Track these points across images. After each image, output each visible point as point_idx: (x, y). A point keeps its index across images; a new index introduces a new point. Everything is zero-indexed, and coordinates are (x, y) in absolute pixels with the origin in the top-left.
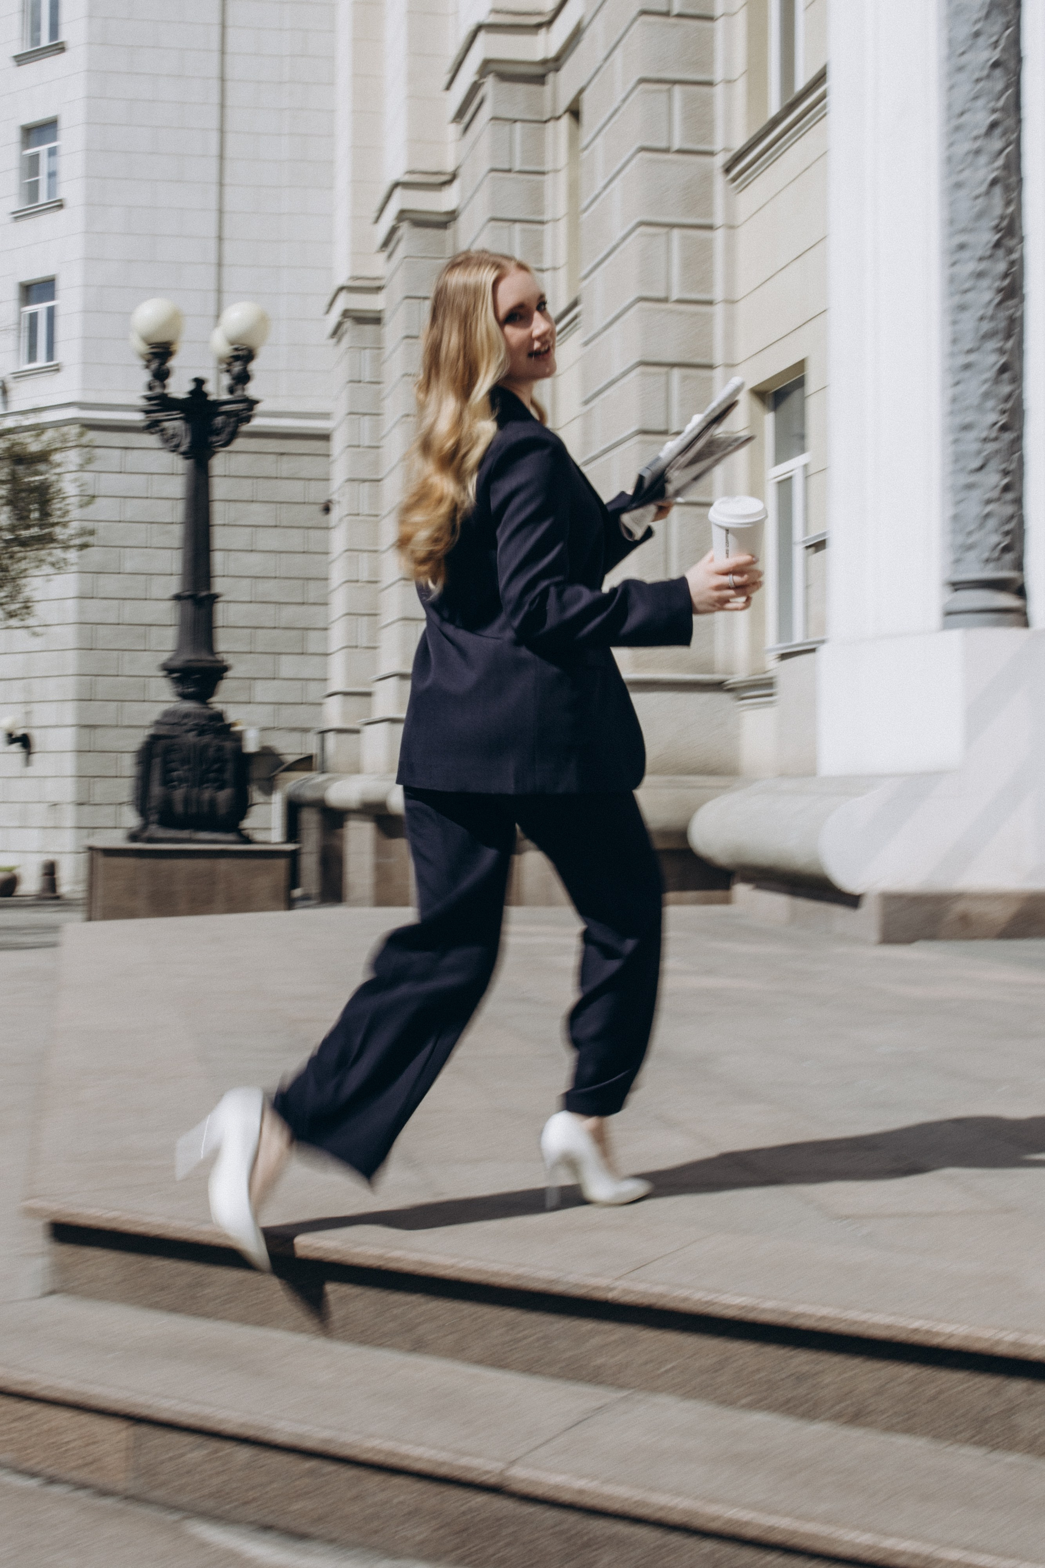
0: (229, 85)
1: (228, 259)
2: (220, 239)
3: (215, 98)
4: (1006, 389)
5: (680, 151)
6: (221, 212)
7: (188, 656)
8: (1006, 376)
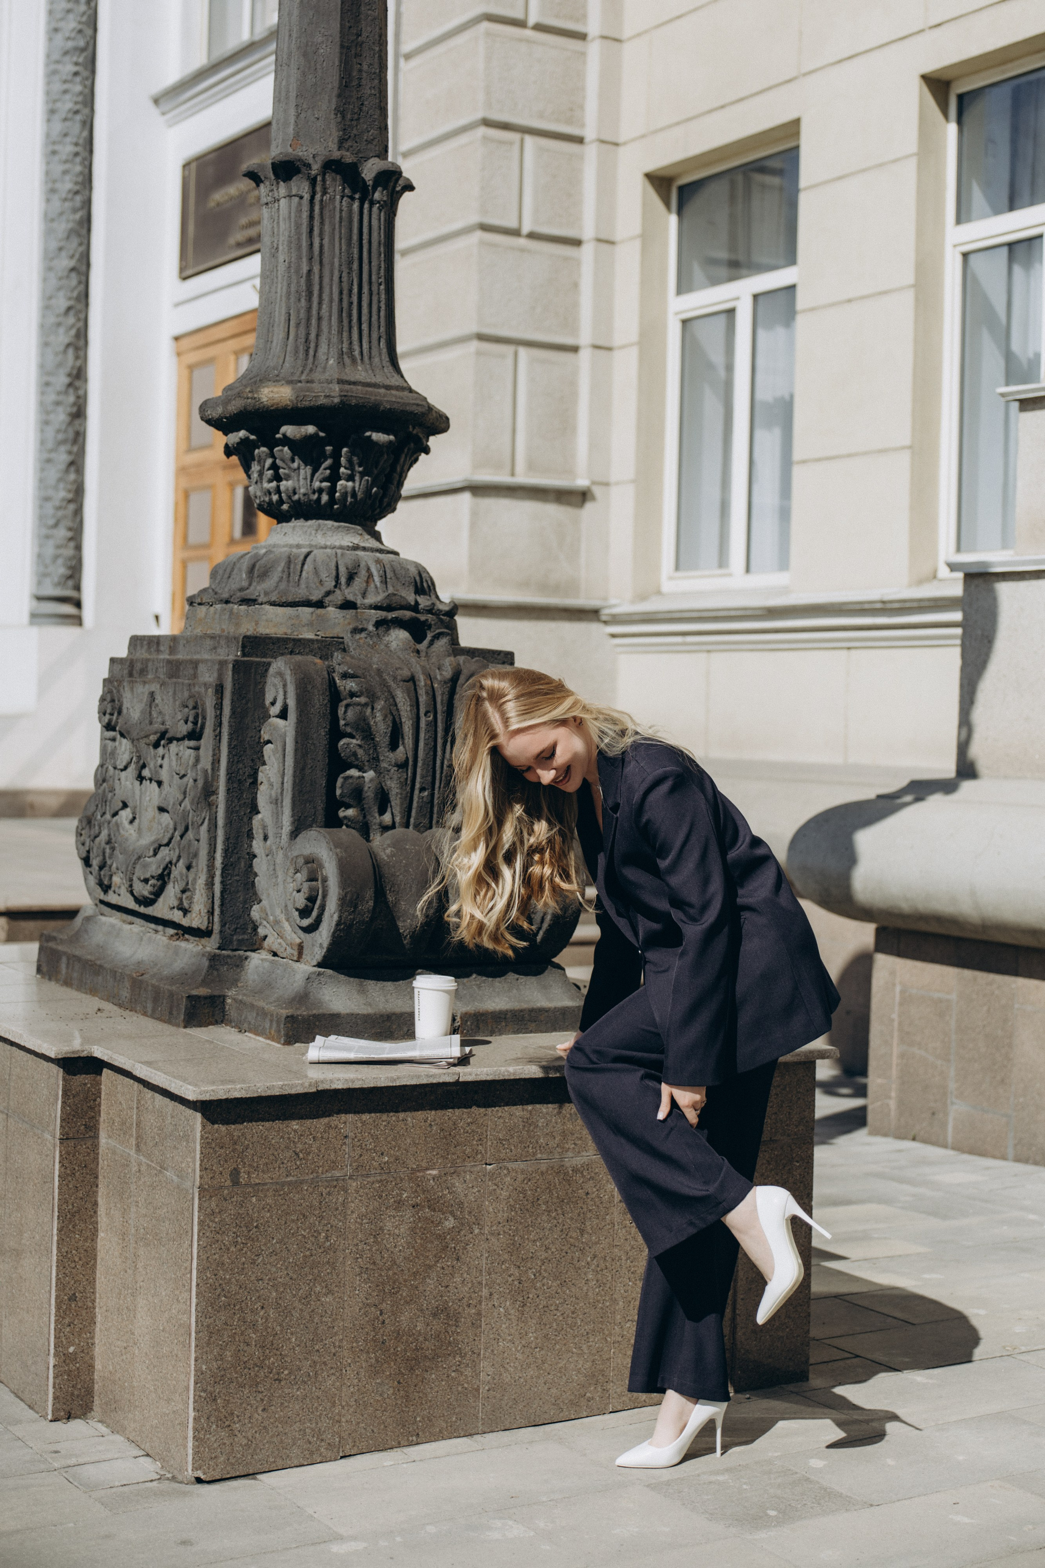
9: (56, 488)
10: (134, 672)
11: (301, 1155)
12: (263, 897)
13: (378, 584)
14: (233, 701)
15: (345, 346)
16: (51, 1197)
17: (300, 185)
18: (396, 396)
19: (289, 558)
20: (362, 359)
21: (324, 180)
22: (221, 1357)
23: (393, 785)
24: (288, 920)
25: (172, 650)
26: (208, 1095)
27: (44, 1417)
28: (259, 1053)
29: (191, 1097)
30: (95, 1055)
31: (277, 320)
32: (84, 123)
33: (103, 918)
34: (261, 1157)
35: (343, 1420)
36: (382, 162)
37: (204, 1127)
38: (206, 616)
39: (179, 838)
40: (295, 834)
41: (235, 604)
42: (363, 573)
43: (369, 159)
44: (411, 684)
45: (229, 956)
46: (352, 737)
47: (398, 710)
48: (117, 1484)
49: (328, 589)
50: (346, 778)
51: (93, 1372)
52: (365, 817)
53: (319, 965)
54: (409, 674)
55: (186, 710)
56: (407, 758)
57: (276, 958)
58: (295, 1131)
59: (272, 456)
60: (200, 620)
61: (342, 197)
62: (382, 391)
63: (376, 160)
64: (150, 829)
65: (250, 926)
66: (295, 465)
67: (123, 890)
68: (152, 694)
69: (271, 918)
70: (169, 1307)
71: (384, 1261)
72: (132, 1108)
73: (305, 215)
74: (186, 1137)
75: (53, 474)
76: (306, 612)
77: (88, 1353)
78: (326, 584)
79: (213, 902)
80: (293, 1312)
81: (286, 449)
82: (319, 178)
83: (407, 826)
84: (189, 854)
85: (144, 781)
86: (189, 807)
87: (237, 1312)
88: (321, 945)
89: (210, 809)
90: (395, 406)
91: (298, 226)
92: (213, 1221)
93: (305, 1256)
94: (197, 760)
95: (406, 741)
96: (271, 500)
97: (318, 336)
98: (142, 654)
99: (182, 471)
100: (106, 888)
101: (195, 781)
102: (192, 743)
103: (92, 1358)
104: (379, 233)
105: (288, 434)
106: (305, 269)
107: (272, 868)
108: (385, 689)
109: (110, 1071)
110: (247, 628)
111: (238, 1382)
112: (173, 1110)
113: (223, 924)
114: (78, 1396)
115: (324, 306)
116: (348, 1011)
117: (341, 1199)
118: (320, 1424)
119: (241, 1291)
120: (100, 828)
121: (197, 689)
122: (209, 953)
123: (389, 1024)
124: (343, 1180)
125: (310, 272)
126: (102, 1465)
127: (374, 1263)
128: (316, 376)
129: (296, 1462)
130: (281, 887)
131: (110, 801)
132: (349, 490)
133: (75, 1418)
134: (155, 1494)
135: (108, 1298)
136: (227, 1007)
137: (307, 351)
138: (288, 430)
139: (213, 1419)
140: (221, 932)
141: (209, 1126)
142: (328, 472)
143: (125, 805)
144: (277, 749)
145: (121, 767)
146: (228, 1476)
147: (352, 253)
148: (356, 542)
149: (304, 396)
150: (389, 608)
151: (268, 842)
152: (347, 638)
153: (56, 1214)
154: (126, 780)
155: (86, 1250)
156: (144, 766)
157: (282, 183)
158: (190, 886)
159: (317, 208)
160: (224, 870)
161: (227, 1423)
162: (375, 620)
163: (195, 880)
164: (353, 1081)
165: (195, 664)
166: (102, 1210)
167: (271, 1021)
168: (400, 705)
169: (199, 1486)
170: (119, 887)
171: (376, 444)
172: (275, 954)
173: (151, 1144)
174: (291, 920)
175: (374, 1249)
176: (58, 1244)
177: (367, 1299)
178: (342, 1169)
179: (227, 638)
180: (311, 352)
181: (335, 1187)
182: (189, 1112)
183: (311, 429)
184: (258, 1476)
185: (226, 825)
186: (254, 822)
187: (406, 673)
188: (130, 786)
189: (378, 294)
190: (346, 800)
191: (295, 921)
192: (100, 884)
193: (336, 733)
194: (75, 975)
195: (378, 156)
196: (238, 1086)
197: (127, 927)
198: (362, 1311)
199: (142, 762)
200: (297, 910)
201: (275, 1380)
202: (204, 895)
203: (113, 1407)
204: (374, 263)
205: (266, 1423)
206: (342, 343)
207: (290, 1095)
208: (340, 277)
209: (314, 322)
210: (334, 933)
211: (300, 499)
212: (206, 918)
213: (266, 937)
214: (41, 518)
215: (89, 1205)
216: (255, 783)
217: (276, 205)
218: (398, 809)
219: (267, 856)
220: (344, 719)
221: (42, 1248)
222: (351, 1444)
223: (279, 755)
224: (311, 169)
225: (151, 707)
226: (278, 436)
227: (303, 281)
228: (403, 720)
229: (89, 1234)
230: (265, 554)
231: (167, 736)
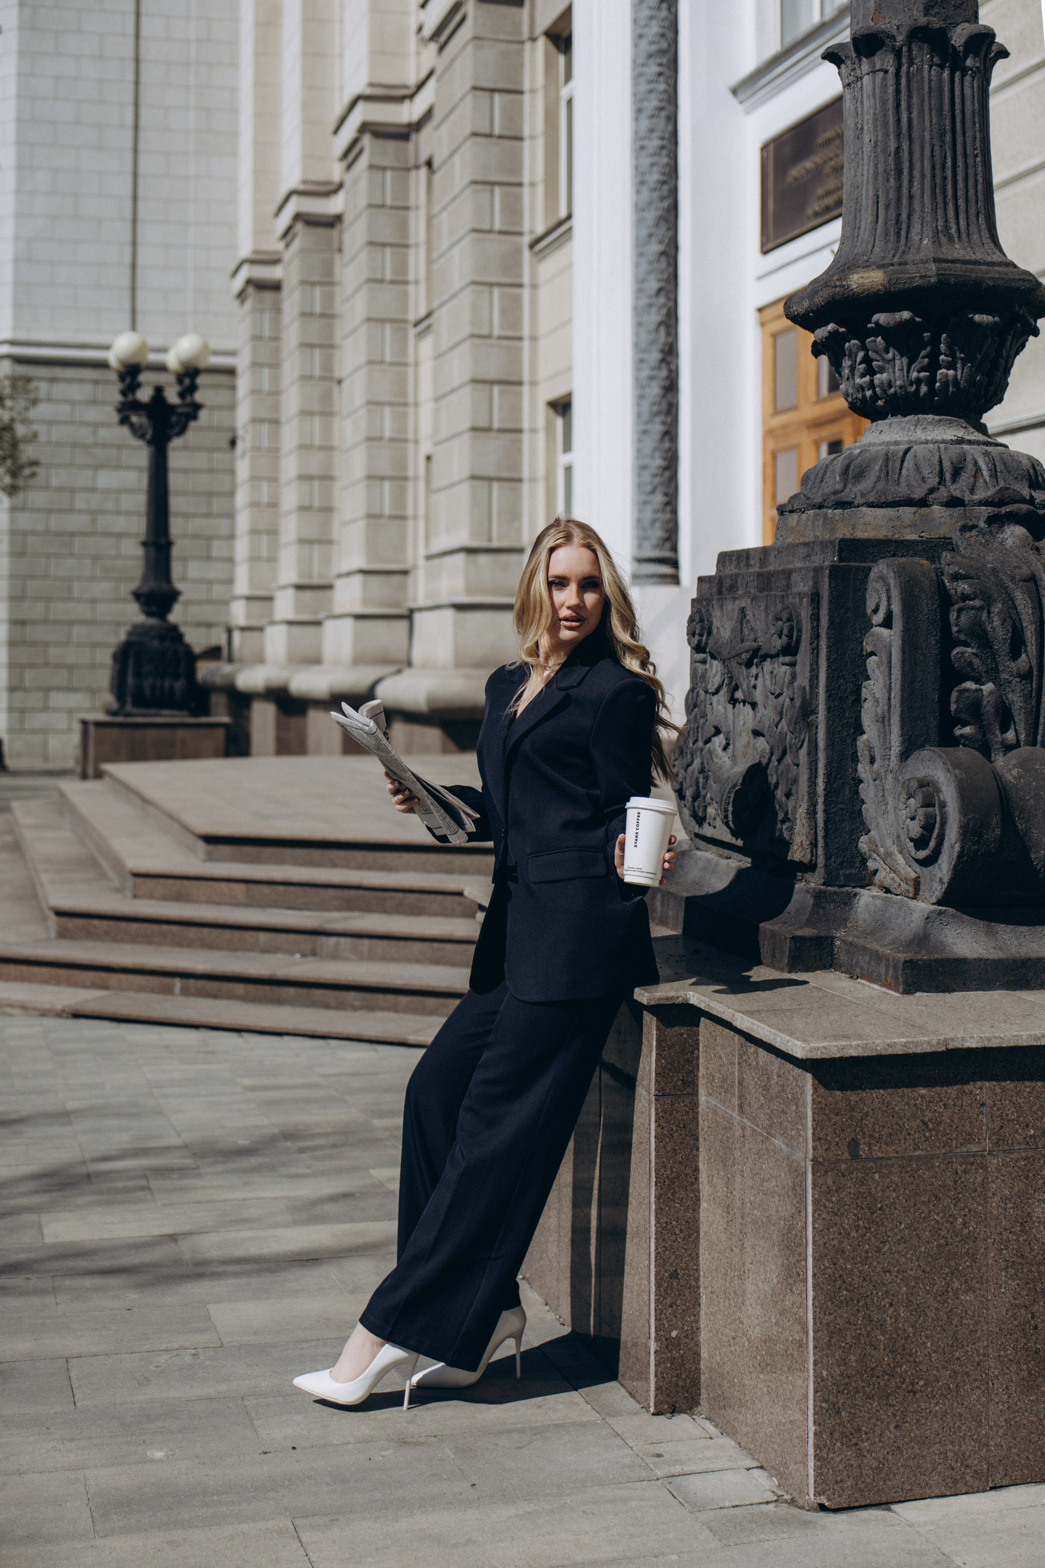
0: (143, 66)
1: (141, 215)
2: (135, 198)
3: (130, 76)
4: (667, 445)
5: (501, 232)
6: (135, 175)
7: (152, 585)
8: (667, 438)
9: (652, 457)
10: (724, 589)
11: (931, 1126)
12: (872, 826)
13: (987, 478)
14: (830, 610)
15: (941, 223)
16: (647, 1160)
17: (885, 60)
18: (999, 272)
19: (887, 455)
20: (959, 237)
21: (910, 51)
22: (843, 1362)
23: (1015, 699)
24: (901, 852)
25: (763, 562)
26: (819, 1053)
27: (646, 1408)
28: (875, 1003)
29: (799, 1054)
30: (691, 1002)
31: (864, 204)
32: (668, 118)
33: (699, 853)
34: (884, 1127)
35: (992, 1443)
36: (973, 26)
37: (815, 1089)
38: (797, 524)
39: (776, 763)
40: (904, 756)
41: (830, 508)
42: (970, 467)
43: (958, 25)
44: (1031, 584)
45: (835, 893)
46: (967, 645)
47: (1017, 613)
48: (727, 1504)
49: (931, 486)
50: (961, 692)
51: (699, 1361)
52: (984, 735)
53: (939, 903)
54: (1030, 572)
55: (780, 623)
56: (1031, 667)
57: (889, 895)
58: (922, 1096)
59: (864, 347)
60: (792, 528)
61: (931, 66)
62: (983, 267)
63: (966, 25)
64: (744, 755)
65: (858, 860)
66: (890, 356)
67: (719, 823)
68: (743, 610)
69: (882, 850)
70: (781, 1297)
71: (1034, 1254)
72: (733, 1063)
73: (891, 90)
74: (797, 1101)
75: (650, 443)
76: (907, 512)
77: (692, 1338)
78: (930, 481)
79: (816, 833)
80: (927, 1311)
81: (880, 338)
82: (905, 49)
83: (1034, 744)
84: (788, 780)
85: (737, 705)
86: (786, 729)
87: (861, 1309)
88: (941, 880)
89: (810, 731)
90: (1000, 283)
91: (884, 102)
92: (830, 1201)
93: (939, 1245)
94: (794, 677)
95: (1029, 648)
96: (864, 396)
97: (909, 216)
98: (731, 569)
99: (769, 433)
100: (701, 820)
101: (792, 699)
102: (787, 659)
103: (698, 1344)
104: (973, 102)
105: (881, 322)
106: (893, 146)
107: (881, 794)
108: (1002, 590)
109: (707, 1021)
110: (843, 532)
111: (865, 1392)
112: (780, 1068)
113: (828, 857)
114: (683, 1387)
115: (915, 184)
116: (975, 956)
117: (979, 1179)
118: (964, 1447)
119: (865, 1284)
120: (692, 756)
121: (791, 599)
122: (814, 889)
123: (1024, 971)
124: (981, 1156)
125: (898, 149)
126: (710, 1476)
127: (1022, 1256)
128: (909, 257)
129: (937, 1492)
130: (891, 816)
131: (702, 728)
132: (950, 378)
133: (681, 1412)
134: (772, 1522)
135: (713, 1278)
136: (836, 950)
137: (898, 234)
138: (881, 318)
139: (837, 1435)
140: (825, 865)
141: (822, 1090)
142: (926, 360)
143: (718, 731)
144: (881, 661)
145: (712, 690)
146: (857, 1504)
147: (944, 125)
148: (960, 435)
149: (898, 279)
150: (1000, 503)
151: (876, 766)
152: (956, 536)
153: (654, 1179)
154: (719, 705)
155: (687, 1222)
156: (736, 688)
157: (864, 59)
158: (790, 816)
159: (903, 81)
160: (826, 796)
161: (854, 1441)
162: (986, 515)
163: (795, 809)
164: (989, 1039)
165: (788, 574)
166: (703, 1177)
167: (887, 966)
168: (1020, 608)
169: (822, 1514)
170: (714, 819)
171: (980, 325)
172: (888, 891)
173: (756, 1106)
174: (905, 851)
175: (1021, 1239)
176: (657, 1213)
177: (1015, 1299)
178: (979, 1143)
179: (822, 543)
180: (903, 234)
181: (972, 1164)
182: (798, 1071)
183: (906, 315)
184: (893, 1507)
185: (827, 747)
186: (858, 743)
187: (1025, 571)
188: (722, 710)
189: (975, 166)
190: (963, 716)
191: (909, 853)
192: (694, 815)
193: (948, 642)
194: (671, 913)
195: (968, 21)
196: (854, 1043)
197: (724, 862)
198: (1010, 1313)
199: (734, 683)
200: (912, 840)
201: (909, 1392)
202: (806, 825)
203: (722, 1404)
204: (969, 134)
205: (900, 1443)
206: (937, 220)
207: (915, 1055)
208: (932, 151)
209: (905, 201)
210: (956, 866)
211: (896, 392)
212: (809, 850)
213: (876, 871)
214: (639, 486)
215: (689, 1171)
216: (858, 700)
217: (859, 83)
218: (1022, 725)
219: (875, 780)
220: (957, 625)
221: (640, 1216)
222: (1002, 1473)
223: (884, 667)
224: (895, 40)
225: (742, 624)
226: (869, 326)
227: (891, 159)
228: (1024, 625)
229: (689, 1203)
230: (860, 454)
231: (760, 653)
